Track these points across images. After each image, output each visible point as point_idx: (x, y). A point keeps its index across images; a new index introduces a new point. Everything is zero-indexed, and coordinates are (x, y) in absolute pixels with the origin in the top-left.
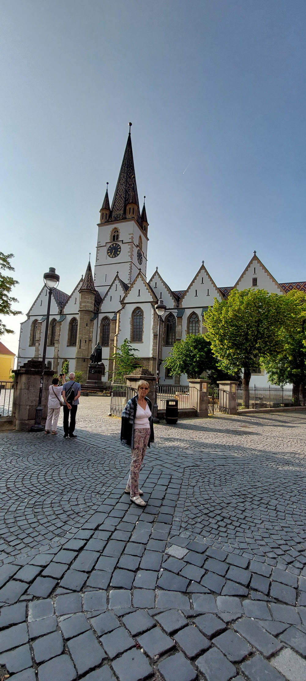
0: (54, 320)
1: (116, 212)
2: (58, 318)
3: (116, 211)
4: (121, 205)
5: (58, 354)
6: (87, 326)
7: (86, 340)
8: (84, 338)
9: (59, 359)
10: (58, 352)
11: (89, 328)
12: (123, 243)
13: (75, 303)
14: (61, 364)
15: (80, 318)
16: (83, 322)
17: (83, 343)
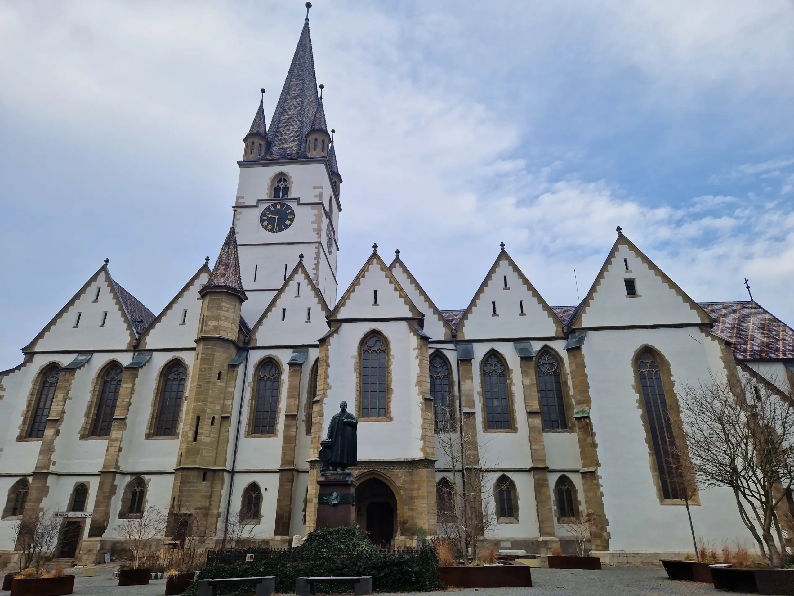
0: (113, 365)
1: (282, 145)
2: (126, 360)
3: (283, 143)
4: (292, 134)
5: (117, 461)
6: (219, 378)
7: (213, 419)
8: (209, 411)
9: (118, 476)
10: (118, 456)
11: (224, 385)
12: (299, 204)
13: (182, 322)
14: (120, 492)
15: (201, 359)
16: (211, 369)
17: (205, 427)
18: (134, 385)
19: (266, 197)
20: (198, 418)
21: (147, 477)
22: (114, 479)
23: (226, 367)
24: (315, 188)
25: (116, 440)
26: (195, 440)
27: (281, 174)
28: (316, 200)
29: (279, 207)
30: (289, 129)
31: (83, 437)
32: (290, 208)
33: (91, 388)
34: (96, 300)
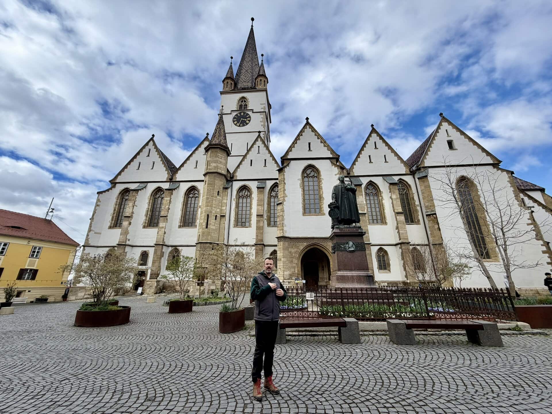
0: (159, 190)
2: (165, 186)
3: (243, 83)
4: (248, 78)
5: (164, 239)
6: (218, 195)
8: (213, 212)
9: (164, 247)
10: (164, 236)
11: (221, 198)
12: (253, 112)
13: (195, 167)
14: (166, 256)
15: (208, 184)
16: (213, 189)
17: (212, 220)
18: (171, 199)
19: (235, 109)
20: (208, 215)
21: (180, 248)
22: (162, 248)
23: (222, 189)
24: (261, 104)
25: (163, 228)
26: (207, 227)
27: (243, 98)
28: (262, 110)
29: (242, 114)
30: (246, 76)
31: (144, 227)
32: (248, 114)
33: (147, 201)
34: (148, 156)
